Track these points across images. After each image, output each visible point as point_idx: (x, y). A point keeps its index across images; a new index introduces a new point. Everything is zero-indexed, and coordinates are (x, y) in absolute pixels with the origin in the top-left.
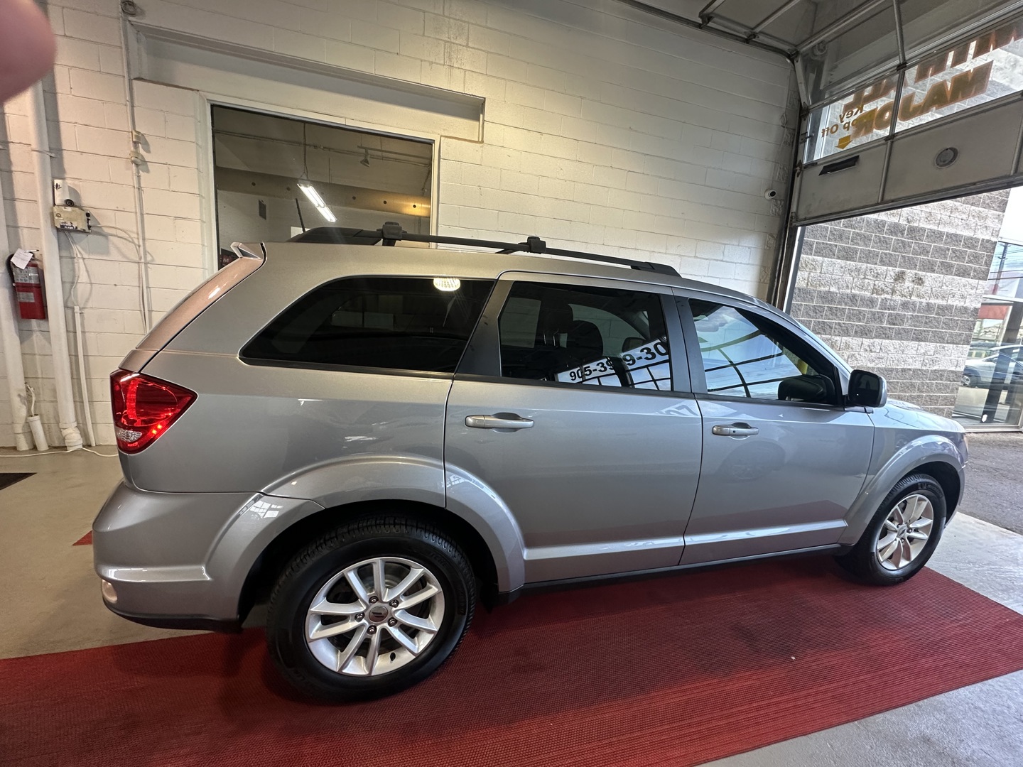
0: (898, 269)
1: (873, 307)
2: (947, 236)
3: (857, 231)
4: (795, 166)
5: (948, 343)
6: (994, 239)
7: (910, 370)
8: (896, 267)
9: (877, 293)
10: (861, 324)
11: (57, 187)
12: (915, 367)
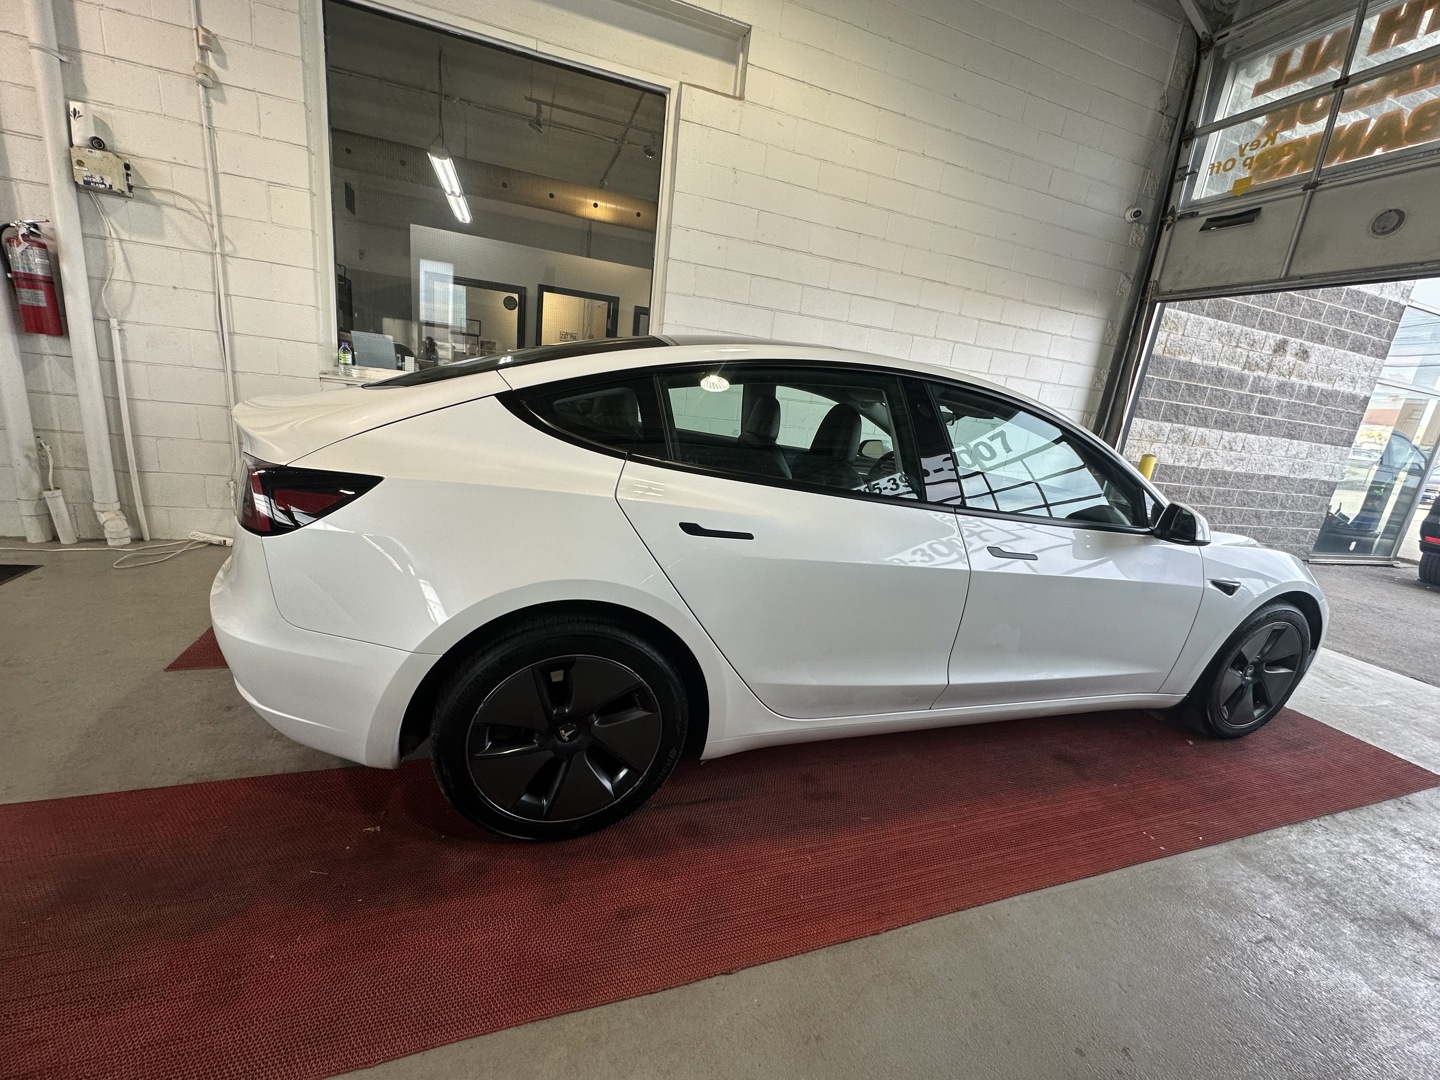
1: (1241, 389)
5: (1325, 443)
6: (1403, 302)
7: (1274, 477)
8: (1277, 333)
9: (1249, 369)
10: (1223, 410)
11: (75, 115)
12: (1282, 474)
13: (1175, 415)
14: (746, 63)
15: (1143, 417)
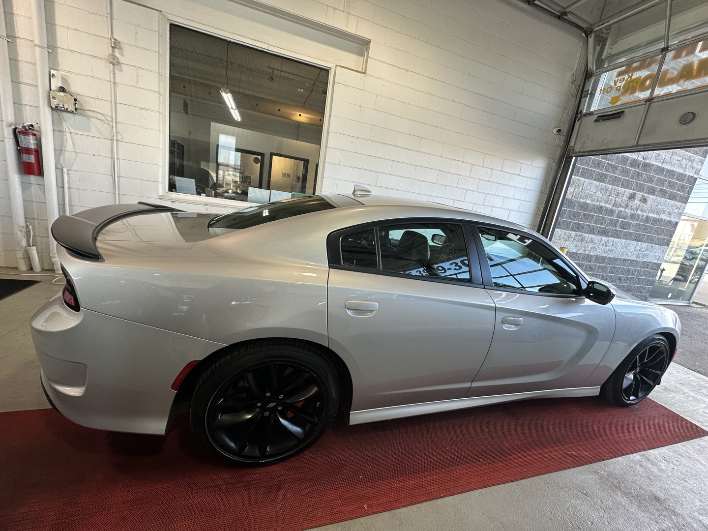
0: (632, 191)
1: (612, 216)
2: (667, 171)
3: (609, 162)
4: (577, 113)
5: (655, 244)
6: (696, 176)
7: (629, 260)
8: (631, 189)
9: (616, 207)
10: (602, 226)
11: (53, 76)
12: (633, 259)
13: (578, 228)
14: (368, 57)
15: (561, 229)
